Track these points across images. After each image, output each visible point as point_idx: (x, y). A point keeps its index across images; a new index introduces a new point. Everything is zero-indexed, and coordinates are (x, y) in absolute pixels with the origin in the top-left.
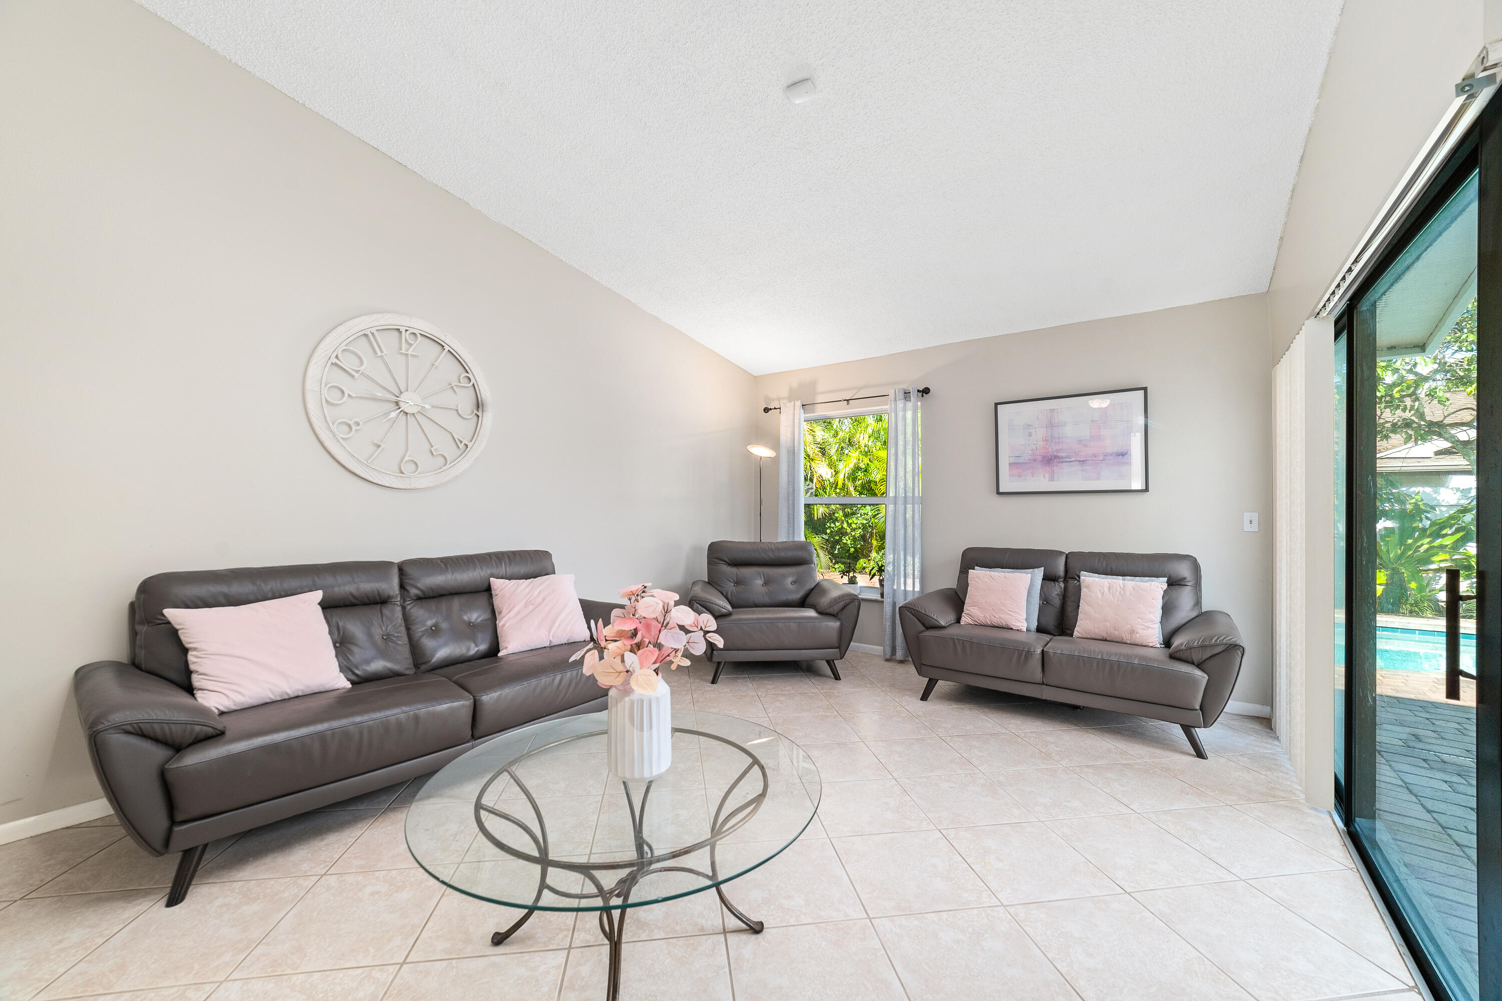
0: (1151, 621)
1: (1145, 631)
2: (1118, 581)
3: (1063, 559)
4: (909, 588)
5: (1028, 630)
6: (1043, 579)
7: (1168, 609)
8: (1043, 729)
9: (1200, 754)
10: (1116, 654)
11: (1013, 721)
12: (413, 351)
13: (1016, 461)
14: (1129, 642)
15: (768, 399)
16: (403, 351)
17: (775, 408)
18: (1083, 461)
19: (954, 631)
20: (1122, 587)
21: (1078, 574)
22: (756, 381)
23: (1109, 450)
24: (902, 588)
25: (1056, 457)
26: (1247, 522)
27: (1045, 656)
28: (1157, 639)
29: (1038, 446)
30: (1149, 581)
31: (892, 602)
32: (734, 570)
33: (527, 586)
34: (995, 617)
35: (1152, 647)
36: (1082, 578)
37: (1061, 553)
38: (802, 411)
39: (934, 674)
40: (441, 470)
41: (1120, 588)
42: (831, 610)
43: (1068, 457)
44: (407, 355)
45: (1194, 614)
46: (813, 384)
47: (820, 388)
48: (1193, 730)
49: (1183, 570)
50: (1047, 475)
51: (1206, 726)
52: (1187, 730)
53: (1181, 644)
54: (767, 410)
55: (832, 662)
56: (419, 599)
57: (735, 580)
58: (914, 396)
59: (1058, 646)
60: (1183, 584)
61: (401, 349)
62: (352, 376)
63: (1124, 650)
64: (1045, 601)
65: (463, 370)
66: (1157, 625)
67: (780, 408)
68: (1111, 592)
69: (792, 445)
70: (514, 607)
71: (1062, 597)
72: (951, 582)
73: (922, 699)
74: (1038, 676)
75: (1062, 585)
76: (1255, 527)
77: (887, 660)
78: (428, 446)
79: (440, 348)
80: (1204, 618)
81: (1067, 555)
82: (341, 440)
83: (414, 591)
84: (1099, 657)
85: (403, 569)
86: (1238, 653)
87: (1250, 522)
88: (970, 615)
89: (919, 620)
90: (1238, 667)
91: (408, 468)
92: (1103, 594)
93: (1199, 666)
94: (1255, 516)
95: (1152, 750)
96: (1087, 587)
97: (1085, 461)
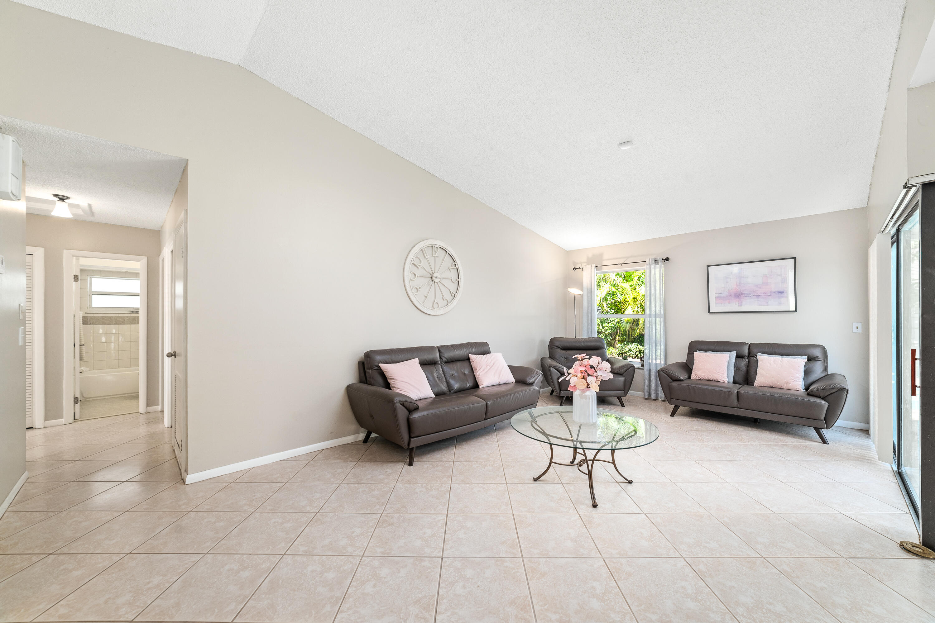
0: (798, 378)
1: (794, 383)
2: (779, 358)
3: (747, 347)
4: (658, 362)
5: (728, 382)
6: (736, 357)
7: (807, 373)
8: (738, 430)
9: (824, 442)
10: (778, 393)
11: (721, 426)
12: (437, 255)
13: (719, 296)
14: (785, 388)
15: (574, 263)
16: (434, 255)
17: (580, 268)
18: (759, 296)
19: (687, 383)
20: (781, 361)
21: (756, 354)
22: (568, 253)
23: (773, 290)
24: (654, 362)
25: (742, 294)
26: (855, 327)
27: (739, 394)
28: (801, 387)
29: (732, 288)
30: (796, 358)
31: (648, 369)
32: (564, 352)
33: (486, 358)
34: (710, 375)
35: (798, 391)
36: (758, 356)
37: (746, 344)
38: (595, 269)
39: (678, 402)
40: (446, 306)
41: (780, 361)
42: (619, 372)
43: (750, 294)
44: (435, 257)
45: (823, 375)
46: (601, 255)
47: (605, 257)
48: (821, 430)
49: (817, 353)
50: (737, 303)
51: (828, 427)
52: (818, 430)
53: (814, 388)
54: (575, 269)
55: (620, 398)
56: (446, 362)
57: (565, 357)
58: (660, 261)
59: (746, 390)
60: (816, 359)
61: (433, 254)
62: (417, 267)
63: (782, 391)
64: (737, 369)
65: (453, 261)
66: (801, 380)
67: (582, 268)
68: (775, 363)
69: (590, 287)
70: (482, 367)
71: (747, 366)
72: (683, 359)
73: (671, 416)
74: (735, 403)
75: (747, 360)
76: (860, 330)
77: (646, 399)
78: (442, 296)
79: (445, 252)
80: (828, 376)
81: (749, 344)
82: (415, 295)
83: (444, 359)
84: (769, 394)
85: (440, 349)
86: (845, 392)
87: (857, 327)
88: (696, 375)
89: (669, 377)
90: (845, 400)
91: (436, 305)
92: (770, 364)
93: (823, 399)
94: (860, 325)
95: (798, 440)
96: (762, 361)
97: (759, 295)
